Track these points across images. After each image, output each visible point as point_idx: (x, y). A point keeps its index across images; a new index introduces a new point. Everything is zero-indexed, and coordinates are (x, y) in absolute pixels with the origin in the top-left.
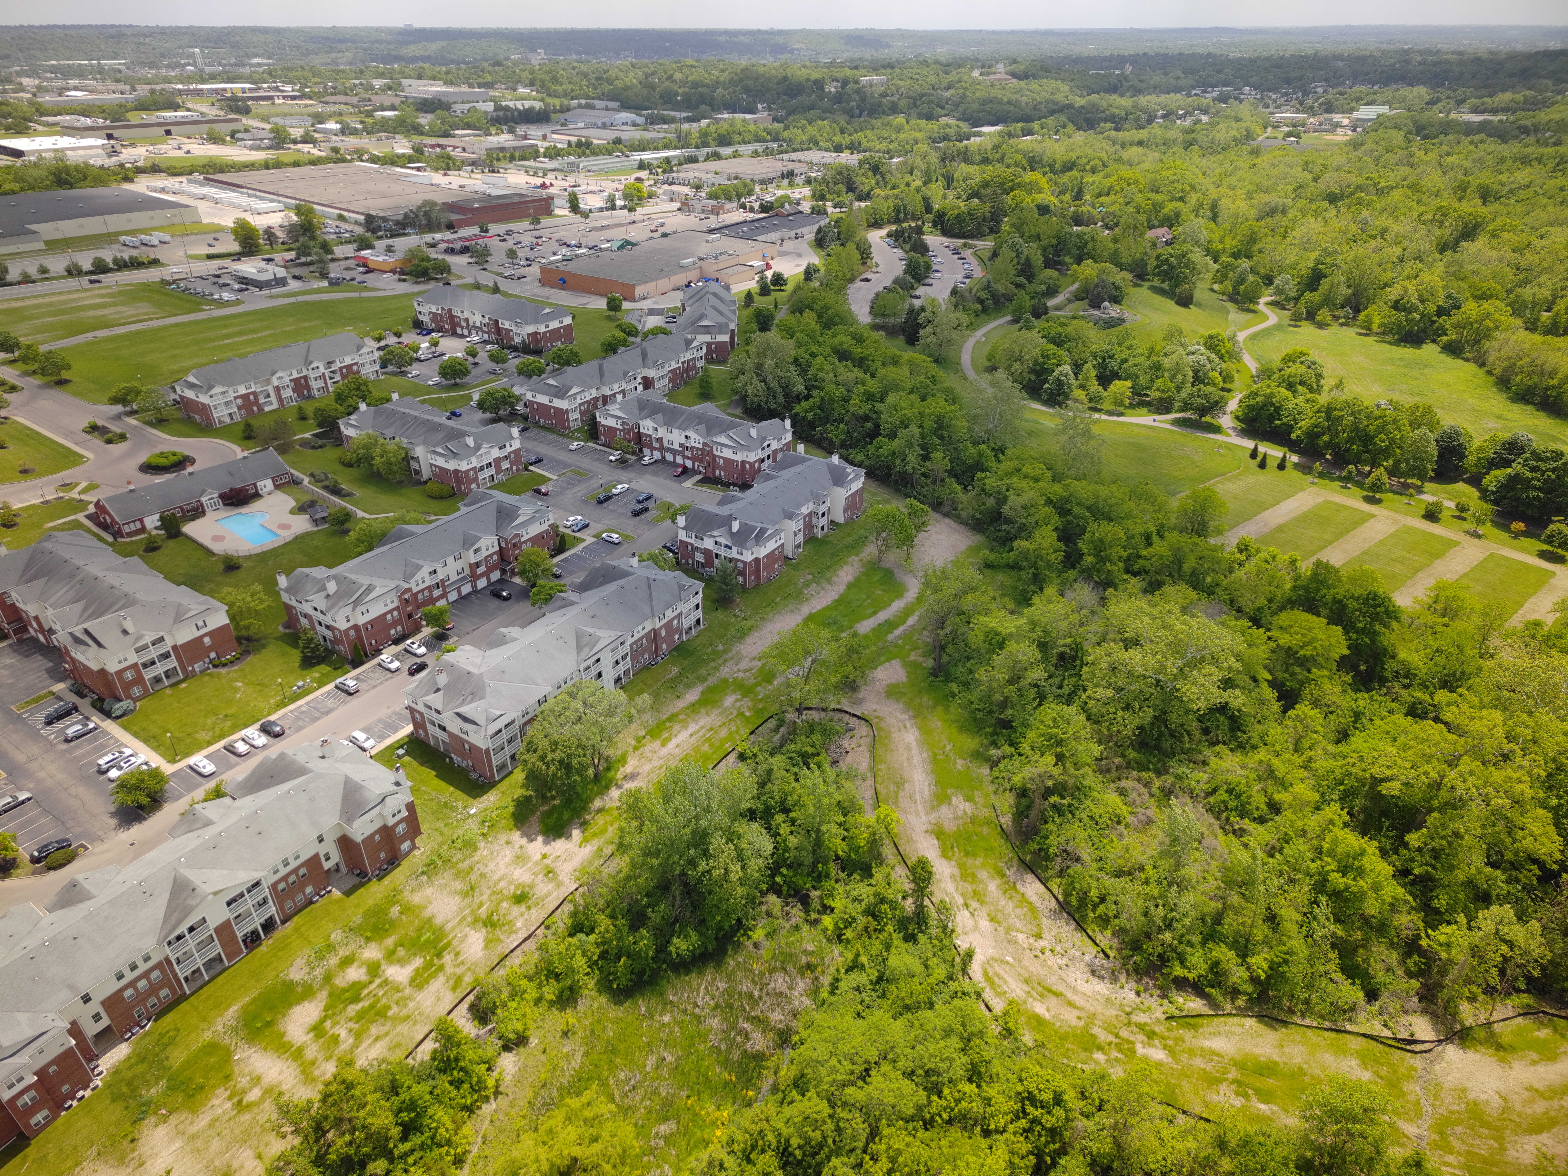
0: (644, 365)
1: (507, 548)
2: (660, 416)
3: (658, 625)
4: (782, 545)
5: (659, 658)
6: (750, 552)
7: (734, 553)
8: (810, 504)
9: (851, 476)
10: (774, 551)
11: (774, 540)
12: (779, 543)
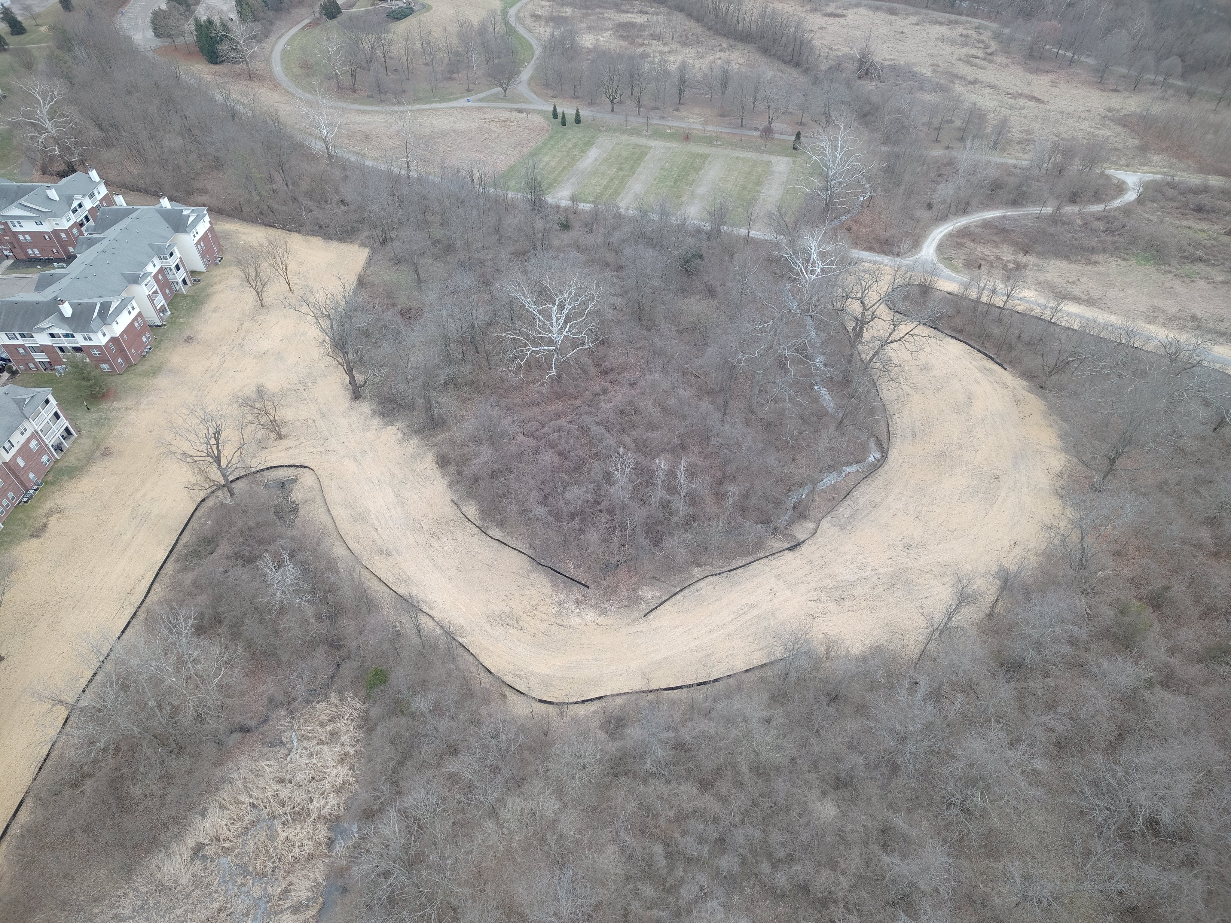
3: (8, 456)
4: (140, 314)
5: (32, 491)
6: (100, 334)
7: (80, 341)
8: (156, 261)
9: (191, 219)
10: (132, 323)
11: (125, 312)
12: (134, 313)
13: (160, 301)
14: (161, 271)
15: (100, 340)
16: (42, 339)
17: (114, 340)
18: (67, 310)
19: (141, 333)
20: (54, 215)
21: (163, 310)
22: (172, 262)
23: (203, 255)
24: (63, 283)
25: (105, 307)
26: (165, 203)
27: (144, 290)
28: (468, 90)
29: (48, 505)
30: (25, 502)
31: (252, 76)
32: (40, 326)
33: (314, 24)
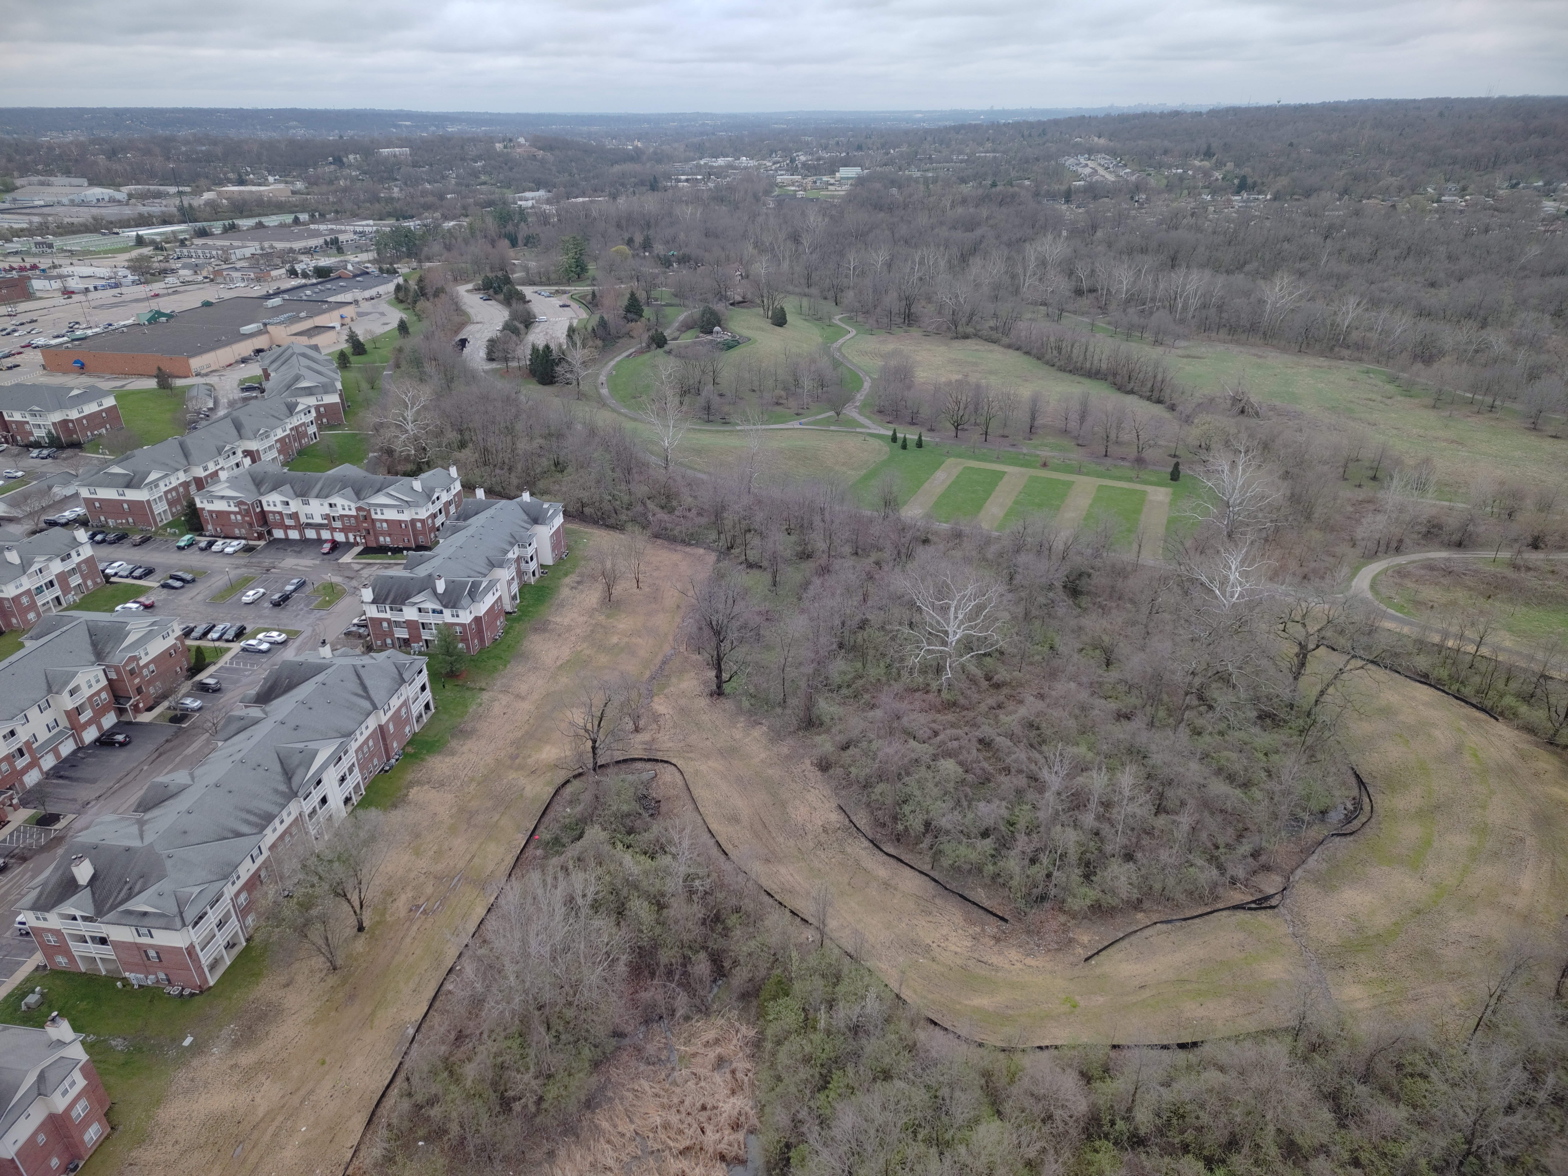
0: (241, 437)
1: (120, 680)
2: (287, 488)
3: (384, 719)
4: (500, 598)
5: (393, 761)
6: (468, 611)
7: (448, 616)
8: (516, 548)
9: (551, 512)
10: (493, 606)
11: (491, 593)
12: (497, 595)
13: (515, 588)
14: (519, 559)
15: (466, 617)
16: (410, 613)
17: (477, 620)
18: (441, 587)
19: (497, 617)
20: (417, 505)
21: (514, 598)
22: (530, 551)
23: (553, 550)
24: (435, 562)
25: (475, 585)
26: (526, 497)
27: (505, 574)
28: (797, 414)
29: (410, 777)
30: (387, 771)
31: (581, 396)
32: (412, 600)
33: (641, 352)
